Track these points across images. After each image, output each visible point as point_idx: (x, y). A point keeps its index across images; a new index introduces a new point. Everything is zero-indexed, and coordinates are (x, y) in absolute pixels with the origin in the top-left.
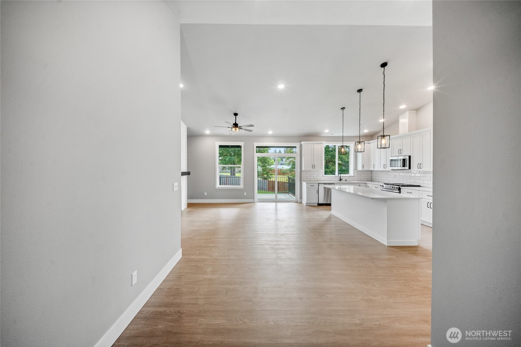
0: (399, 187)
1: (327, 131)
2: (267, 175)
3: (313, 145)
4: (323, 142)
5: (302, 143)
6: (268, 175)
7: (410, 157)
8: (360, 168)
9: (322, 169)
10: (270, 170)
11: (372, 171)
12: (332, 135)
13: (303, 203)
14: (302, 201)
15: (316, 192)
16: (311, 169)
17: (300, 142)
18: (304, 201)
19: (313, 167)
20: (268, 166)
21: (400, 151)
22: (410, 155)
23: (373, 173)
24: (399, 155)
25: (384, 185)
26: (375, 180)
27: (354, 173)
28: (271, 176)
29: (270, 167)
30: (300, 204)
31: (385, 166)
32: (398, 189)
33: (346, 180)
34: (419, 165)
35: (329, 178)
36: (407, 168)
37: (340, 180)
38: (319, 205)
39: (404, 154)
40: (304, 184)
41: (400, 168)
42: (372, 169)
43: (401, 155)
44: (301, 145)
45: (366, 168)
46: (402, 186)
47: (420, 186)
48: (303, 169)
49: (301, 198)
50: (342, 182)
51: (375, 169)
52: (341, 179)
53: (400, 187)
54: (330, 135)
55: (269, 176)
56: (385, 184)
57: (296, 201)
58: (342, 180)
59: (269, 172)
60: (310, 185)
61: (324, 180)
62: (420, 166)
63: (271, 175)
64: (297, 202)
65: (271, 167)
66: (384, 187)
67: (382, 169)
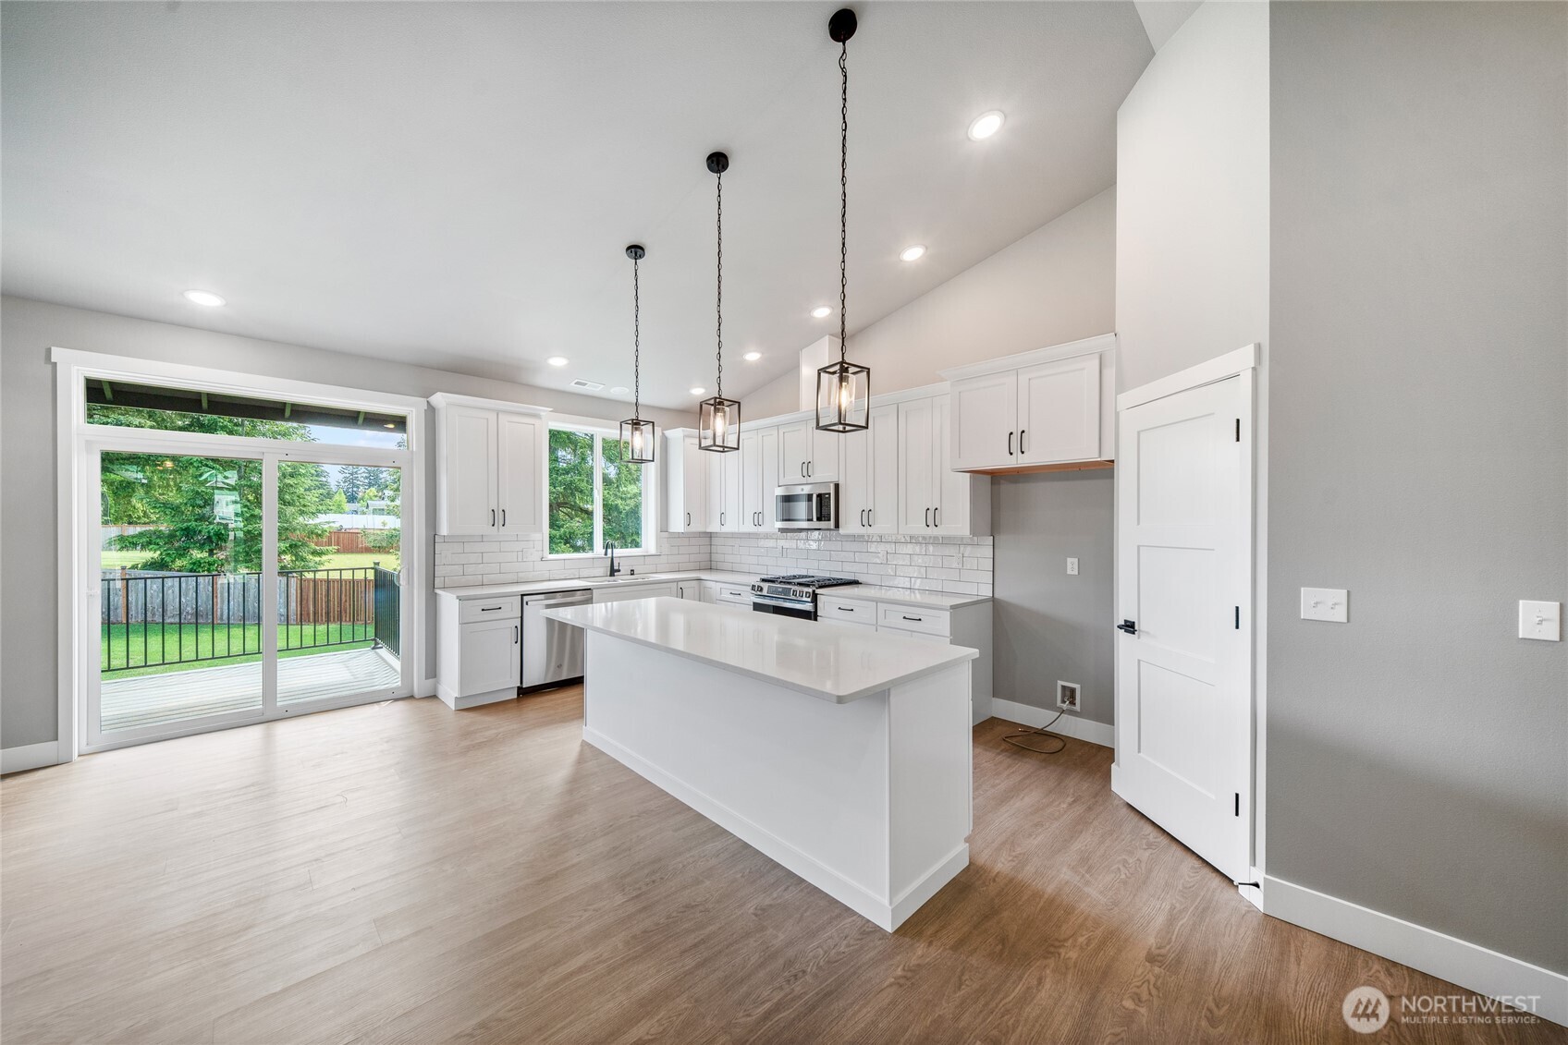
0: (814, 591)
1: (558, 362)
2: (296, 555)
3: (492, 417)
4: (544, 411)
5: (439, 399)
6: (299, 558)
7: (837, 486)
8: (678, 524)
9: (541, 530)
10: (313, 533)
11: (710, 535)
12: (580, 389)
13: (442, 696)
14: (435, 688)
15: (510, 635)
16: (481, 525)
17: (427, 394)
18: (450, 690)
19: (498, 517)
20: (301, 519)
21: (807, 467)
22: (835, 480)
23: (715, 541)
24: (804, 481)
25: (765, 586)
26: (720, 566)
27: (658, 545)
28: (317, 559)
29: (311, 522)
30: (425, 704)
31: (758, 517)
32: (809, 600)
33: (632, 573)
34: (865, 514)
35: (568, 568)
36: (832, 523)
37: (613, 572)
38: (525, 693)
39: (817, 477)
40: (449, 604)
41: (805, 525)
42: (714, 527)
43: (810, 480)
44: (431, 411)
45: (697, 527)
46: (821, 587)
47: (855, 583)
48: (444, 530)
49: (432, 671)
50: (620, 579)
51: (725, 529)
52: (616, 568)
53: (818, 591)
54: (572, 387)
55: (303, 559)
56: (764, 580)
57: (404, 693)
58: (619, 571)
59: (304, 544)
60: (481, 610)
61: (546, 577)
62: (867, 517)
63: (314, 553)
64: (411, 697)
65: (317, 521)
66: (765, 593)
67: (749, 527)
